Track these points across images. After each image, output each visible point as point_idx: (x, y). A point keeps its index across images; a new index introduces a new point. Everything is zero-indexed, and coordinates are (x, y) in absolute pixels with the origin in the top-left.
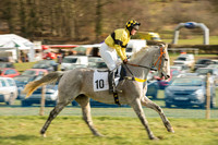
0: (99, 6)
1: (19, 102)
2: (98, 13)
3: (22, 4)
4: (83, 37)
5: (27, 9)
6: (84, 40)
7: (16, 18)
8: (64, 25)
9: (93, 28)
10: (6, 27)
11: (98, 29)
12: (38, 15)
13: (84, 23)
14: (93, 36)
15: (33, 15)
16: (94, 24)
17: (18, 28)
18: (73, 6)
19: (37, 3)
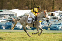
0: (53, 1)
1: (31, 29)
2: (53, 3)
3: (32, 1)
4: (49, 10)
5: (33, 3)
6: (49, 11)
7: (30, 5)
8: (43, 7)
9: (52, 8)
10: (27, 8)
11: (53, 8)
12: (36, 4)
13: (49, 6)
14: (52, 10)
15: (35, 4)
16: (52, 6)
17: (31, 8)
18: (46, 1)
19: (36, 1)
